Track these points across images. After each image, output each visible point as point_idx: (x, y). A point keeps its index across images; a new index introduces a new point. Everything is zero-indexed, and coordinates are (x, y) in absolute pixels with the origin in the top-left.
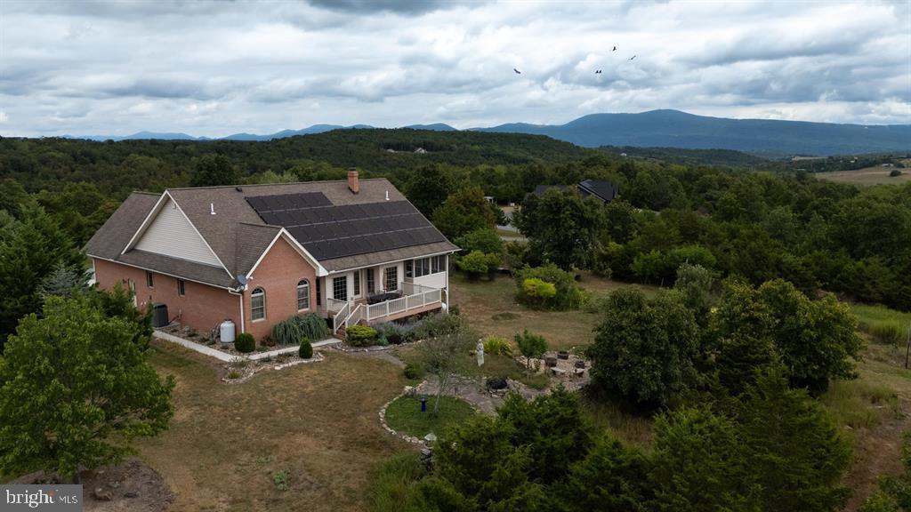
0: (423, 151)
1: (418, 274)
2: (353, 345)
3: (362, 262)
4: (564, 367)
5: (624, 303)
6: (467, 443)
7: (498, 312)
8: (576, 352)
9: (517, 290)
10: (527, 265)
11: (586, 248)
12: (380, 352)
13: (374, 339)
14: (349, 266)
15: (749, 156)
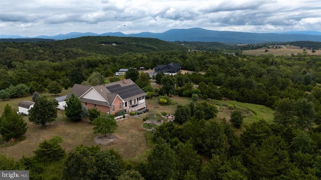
0: (115, 45)
1: (139, 100)
2: (131, 115)
3: (129, 99)
4: (170, 117)
5: (179, 107)
6: (160, 127)
7: (155, 106)
8: (172, 114)
9: (158, 101)
10: (160, 95)
11: (172, 89)
12: (137, 116)
13: (135, 114)
14: (128, 100)
15: (223, 44)
